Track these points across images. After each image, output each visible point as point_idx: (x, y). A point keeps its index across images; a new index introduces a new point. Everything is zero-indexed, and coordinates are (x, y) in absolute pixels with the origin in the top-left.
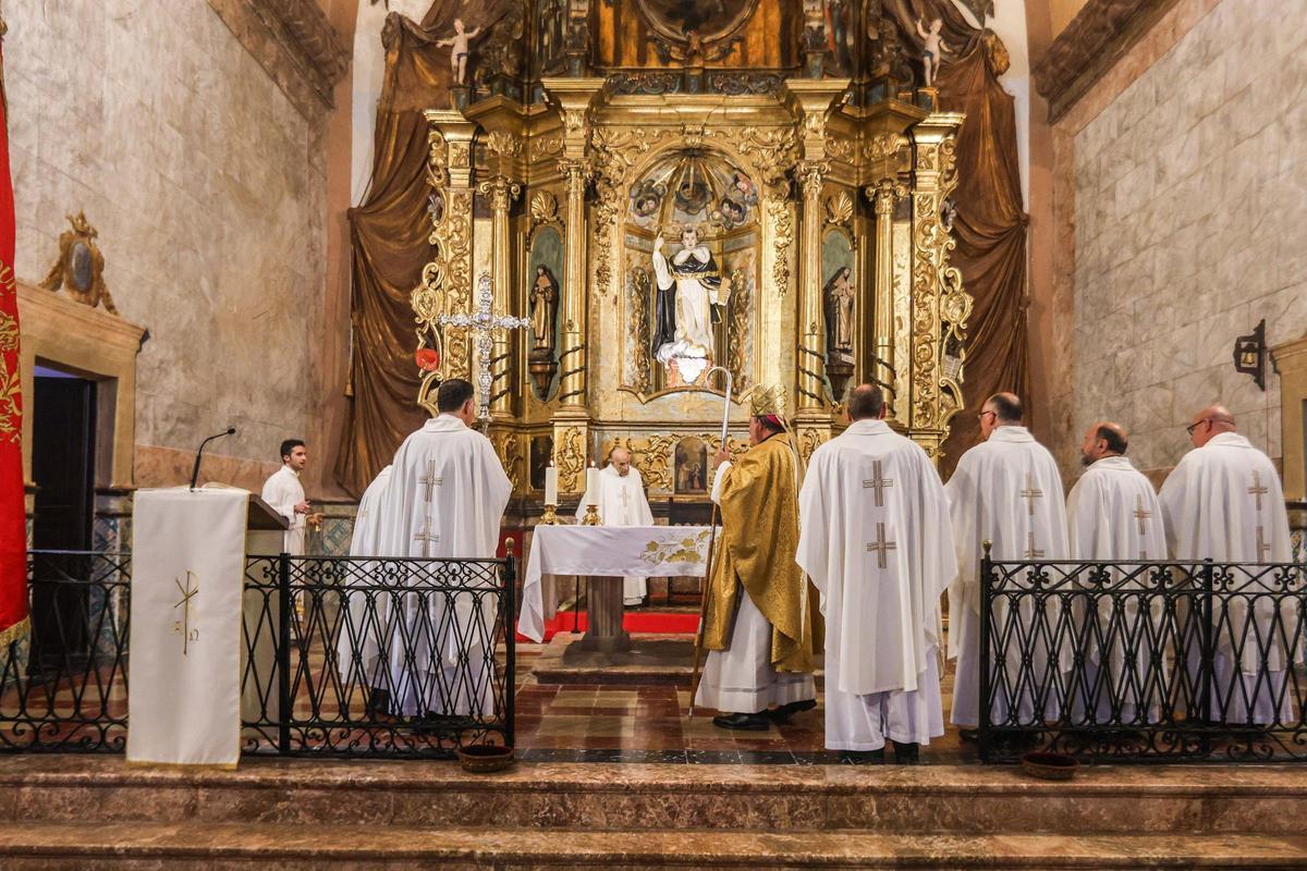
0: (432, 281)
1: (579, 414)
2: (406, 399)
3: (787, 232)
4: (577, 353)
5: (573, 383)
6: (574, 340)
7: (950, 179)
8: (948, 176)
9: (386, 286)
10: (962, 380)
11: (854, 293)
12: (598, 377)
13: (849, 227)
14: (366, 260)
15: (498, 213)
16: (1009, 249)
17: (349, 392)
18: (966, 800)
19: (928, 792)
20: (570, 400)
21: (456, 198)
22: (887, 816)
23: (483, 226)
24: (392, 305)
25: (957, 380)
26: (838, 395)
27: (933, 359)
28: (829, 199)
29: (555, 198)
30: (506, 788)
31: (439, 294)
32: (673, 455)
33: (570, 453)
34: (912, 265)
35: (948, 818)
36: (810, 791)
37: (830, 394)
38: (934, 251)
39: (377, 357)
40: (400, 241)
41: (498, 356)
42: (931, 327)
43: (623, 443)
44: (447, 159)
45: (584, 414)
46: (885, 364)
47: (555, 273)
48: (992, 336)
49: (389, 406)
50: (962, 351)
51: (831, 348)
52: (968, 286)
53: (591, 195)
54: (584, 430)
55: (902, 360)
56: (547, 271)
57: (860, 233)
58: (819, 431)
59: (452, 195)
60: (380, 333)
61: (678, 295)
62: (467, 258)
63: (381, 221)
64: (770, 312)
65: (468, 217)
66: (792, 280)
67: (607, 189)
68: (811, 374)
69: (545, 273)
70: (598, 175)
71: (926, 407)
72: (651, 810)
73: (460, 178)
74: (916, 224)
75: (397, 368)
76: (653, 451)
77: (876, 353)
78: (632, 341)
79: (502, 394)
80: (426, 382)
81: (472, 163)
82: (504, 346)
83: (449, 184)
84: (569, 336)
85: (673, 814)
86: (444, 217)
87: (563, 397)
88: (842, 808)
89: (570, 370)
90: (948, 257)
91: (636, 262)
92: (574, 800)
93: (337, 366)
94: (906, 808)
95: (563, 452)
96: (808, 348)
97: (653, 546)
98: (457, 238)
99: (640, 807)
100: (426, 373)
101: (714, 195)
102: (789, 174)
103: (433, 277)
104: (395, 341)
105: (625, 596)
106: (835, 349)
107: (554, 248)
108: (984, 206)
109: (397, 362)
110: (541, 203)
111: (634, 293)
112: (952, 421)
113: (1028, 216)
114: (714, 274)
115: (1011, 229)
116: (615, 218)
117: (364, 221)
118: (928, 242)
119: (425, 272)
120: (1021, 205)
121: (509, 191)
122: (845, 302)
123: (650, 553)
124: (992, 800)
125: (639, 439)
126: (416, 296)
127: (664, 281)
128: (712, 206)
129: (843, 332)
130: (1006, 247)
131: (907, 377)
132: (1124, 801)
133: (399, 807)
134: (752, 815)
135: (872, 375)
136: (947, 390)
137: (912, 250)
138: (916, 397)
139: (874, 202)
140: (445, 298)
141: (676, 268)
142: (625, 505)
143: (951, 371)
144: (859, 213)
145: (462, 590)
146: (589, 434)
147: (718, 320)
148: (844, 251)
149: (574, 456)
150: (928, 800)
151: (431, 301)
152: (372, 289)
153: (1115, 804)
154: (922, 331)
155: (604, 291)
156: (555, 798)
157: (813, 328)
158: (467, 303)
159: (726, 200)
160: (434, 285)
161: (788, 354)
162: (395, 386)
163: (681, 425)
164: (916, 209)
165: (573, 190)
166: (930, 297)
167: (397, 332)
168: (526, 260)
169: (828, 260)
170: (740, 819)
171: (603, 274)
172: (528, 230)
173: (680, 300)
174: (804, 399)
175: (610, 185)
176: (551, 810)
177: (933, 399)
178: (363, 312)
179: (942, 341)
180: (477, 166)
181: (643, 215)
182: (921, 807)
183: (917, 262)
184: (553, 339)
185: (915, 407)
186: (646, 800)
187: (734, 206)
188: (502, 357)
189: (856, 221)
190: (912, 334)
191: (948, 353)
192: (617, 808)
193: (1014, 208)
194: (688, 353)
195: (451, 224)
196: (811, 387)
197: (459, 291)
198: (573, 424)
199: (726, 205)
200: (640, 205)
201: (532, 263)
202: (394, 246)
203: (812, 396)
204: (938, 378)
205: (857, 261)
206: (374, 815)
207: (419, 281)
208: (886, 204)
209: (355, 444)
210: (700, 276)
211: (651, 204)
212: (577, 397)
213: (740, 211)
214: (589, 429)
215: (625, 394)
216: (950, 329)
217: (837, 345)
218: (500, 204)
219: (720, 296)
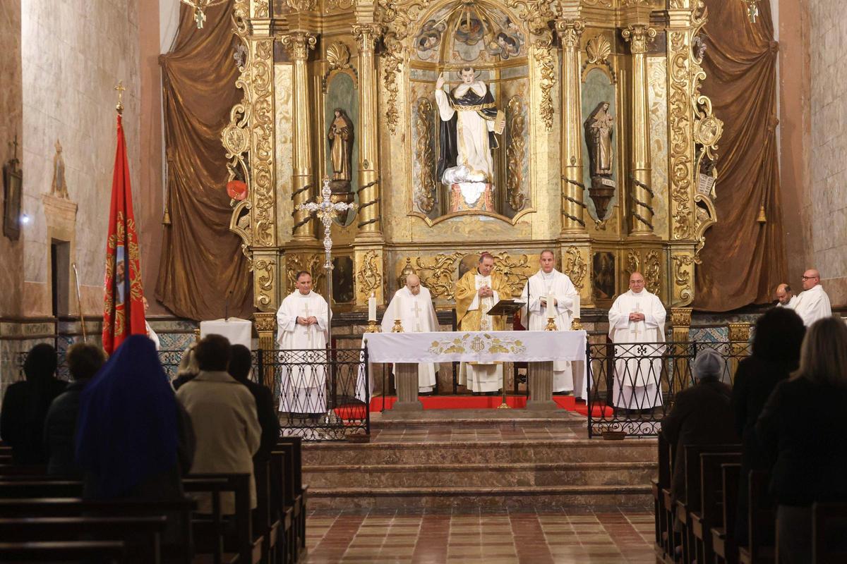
0: (239, 120)
1: (376, 239)
2: (217, 225)
3: (551, 75)
4: (372, 188)
5: (369, 213)
6: (369, 177)
7: (699, 17)
8: (698, 14)
9: (197, 125)
10: (715, 196)
11: (614, 124)
12: (390, 205)
13: (608, 64)
14: (177, 101)
15: (298, 62)
16: (760, 73)
17: (167, 221)
18: (573, 449)
19: (555, 446)
20: (367, 228)
21: (258, 46)
22: (538, 457)
23: (283, 70)
24: (202, 141)
25: (710, 196)
26: (601, 213)
27: (689, 177)
28: (588, 44)
29: (348, 49)
30: (370, 448)
31: (246, 133)
32: (457, 270)
33: (369, 273)
34: (668, 94)
35: (566, 457)
36: (503, 446)
37: (594, 214)
38: (687, 81)
39: (190, 188)
40: (206, 82)
41: (301, 187)
42: (686, 149)
43: (413, 261)
44: (249, 11)
45: (380, 239)
46: (642, 186)
47: (349, 114)
48: (745, 153)
49: (203, 232)
50: (715, 169)
51: (593, 173)
52: (720, 111)
53: (380, 48)
54: (380, 253)
55: (659, 181)
56: (342, 113)
57: (620, 67)
58: (580, 249)
59: (254, 43)
60: (192, 166)
61: (459, 126)
62: (269, 99)
63: (190, 66)
64: (538, 144)
65: (269, 62)
66: (556, 116)
67: (393, 41)
68: (572, 200)
69: (341, 114)
70: (385, 31)
71: (683, 220)
72: (433, 456)
73: (262, 29)
74: (671, 56)
75: (207, 196)
76: (439, 268)
77: (635, 176)
78: (418, 165)
79: (306, 221)
80: (237, 210)
81: (271, 15)
82: (306, 178)
83: (251, 32)
84: (365, 173)
85: (444, 457)
86: (248, 62)
87: (361, 226)
88: (518, 453)
89: (366, 202)
90: (700, 86)
91: (420, 93)
92: (400, 453)
93: (153, 196)
94: (547, 453)
95: (363, 272)
96: (569, 178)
97: (435, 344)
98: (260, 82)
99: (429, 455)
100: (237, 202)
101: (490, 29)
102: (551, 25)
103: (241, 116)
104: (205, 173)
105: (420, 385)
106: (596, 175)
107: (348, 92)
108: (736, 36)
109: (209, 192)
110: (335, 52)
111: (419, 121)
112: (708, 232)
113: (776, 43)
114: (491, 106)
115: (761, 55)
116: (401, 66)
117: (174, 65)
118: (681, 74)
119: (233, 113)
120: (771, 31)
121: (307, 43)
122: (604, 133)
123: (434, 348)
124: (585, 449)
125: (427, 260)
126: (226, 133)
127: (446, 114)
128: (488, 38)
129: (603, 160)
130: (758, 71)
131: (666, 195)
132: (644, 448)
133: (323, 457)
134: (479, 457)
135: (632, 195)
136: (702, 204)
137: (667, 80)
138: (674, 212)
139: (629, 42)
140: (251, 135)
141: (456, 101)
142: (417, 316)
143: (706, 186)
144: (618, 51)
145: (344, 364)
146: (384, 255)
147: (495, 146)
148: (604, 85)
149: (372, 275)
150: (556, 449)
151: (239, 139)
152: (183, 128)
153: (641, 449)
154: (678, 153)
155: (393, 131)
156: (392, 452)
157: (572, 161)
158: (271, 139)
159: (502, 35)
160: (241, 124)
161: (555, 181)
162: (209, 214)
163: (463, 244)
164: (670, 43)
165: (365, 48)
166: (685, 122)
167: (205, 164)
168: (323, 99)
169: (589, 96)
170: (473, 459)
171: (391, 115)
172: (324, 74)
173: (461, 129)
174: (567, 221)
175: (396, 39)
176: (390, 457)
177: (688, 214)
178: (176, 146)
179: (697, 161)
180: (276, 16)
181: (425, 50)
182: (553, 452)
183: (672, 91)
184: (350, 172)
185: (674, 220)
186: (431, 451)
187: (509, 40)
188: (305, 189)
189: (615, 58)
190: (670, 156)
191: (701, 172)
192: (419, 456)
193: (765, 36)
194: (469, 178)
195: (254, 69)
196: (573, 211)
197: (263, 129)
198: (371, 248)
199: (501, 39)
200: (422, 43)
201: (328, 104)
202: (201, 88)
203: (574, 219)
204: (693, 195)
205: (617, 92)
206: (312, 461)
207: (228, 121)
208: (638, 45)
209: (173, 265)
210: (478, 108)
211: (433, 40)
212: (373, 225)
213: (514, 44)
214: (384, 250)
215: (413, 219)
216: (703, 150)
217: (598, 171)
218: (300, 53)
219: (497, 125)
